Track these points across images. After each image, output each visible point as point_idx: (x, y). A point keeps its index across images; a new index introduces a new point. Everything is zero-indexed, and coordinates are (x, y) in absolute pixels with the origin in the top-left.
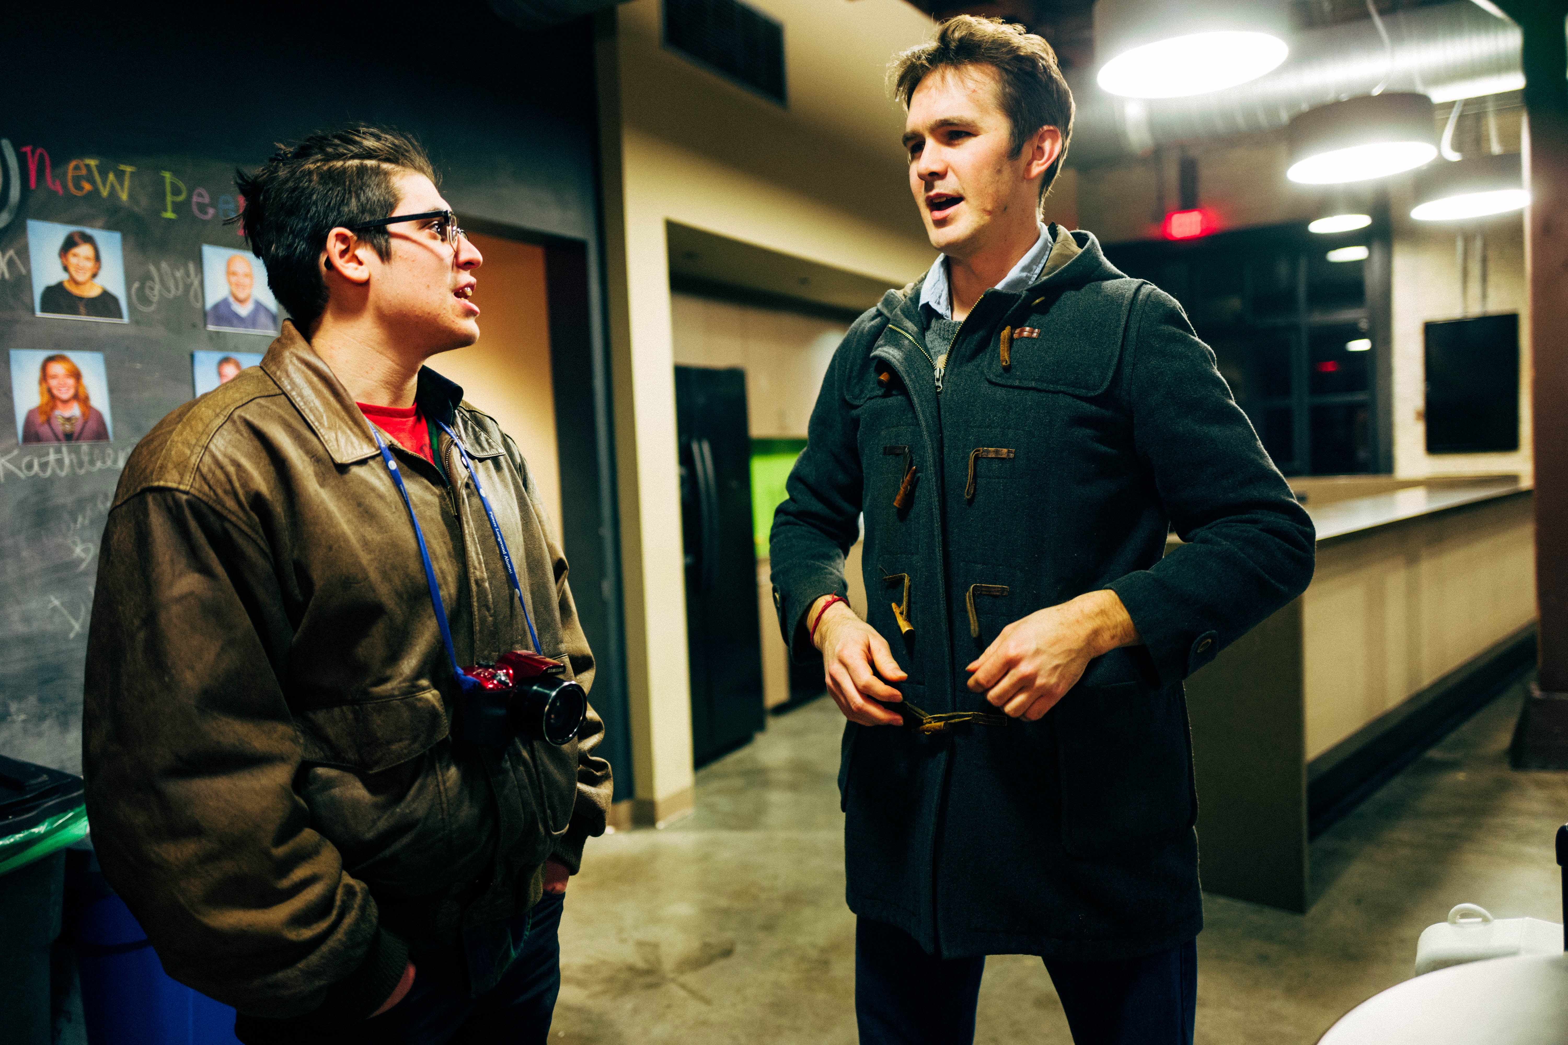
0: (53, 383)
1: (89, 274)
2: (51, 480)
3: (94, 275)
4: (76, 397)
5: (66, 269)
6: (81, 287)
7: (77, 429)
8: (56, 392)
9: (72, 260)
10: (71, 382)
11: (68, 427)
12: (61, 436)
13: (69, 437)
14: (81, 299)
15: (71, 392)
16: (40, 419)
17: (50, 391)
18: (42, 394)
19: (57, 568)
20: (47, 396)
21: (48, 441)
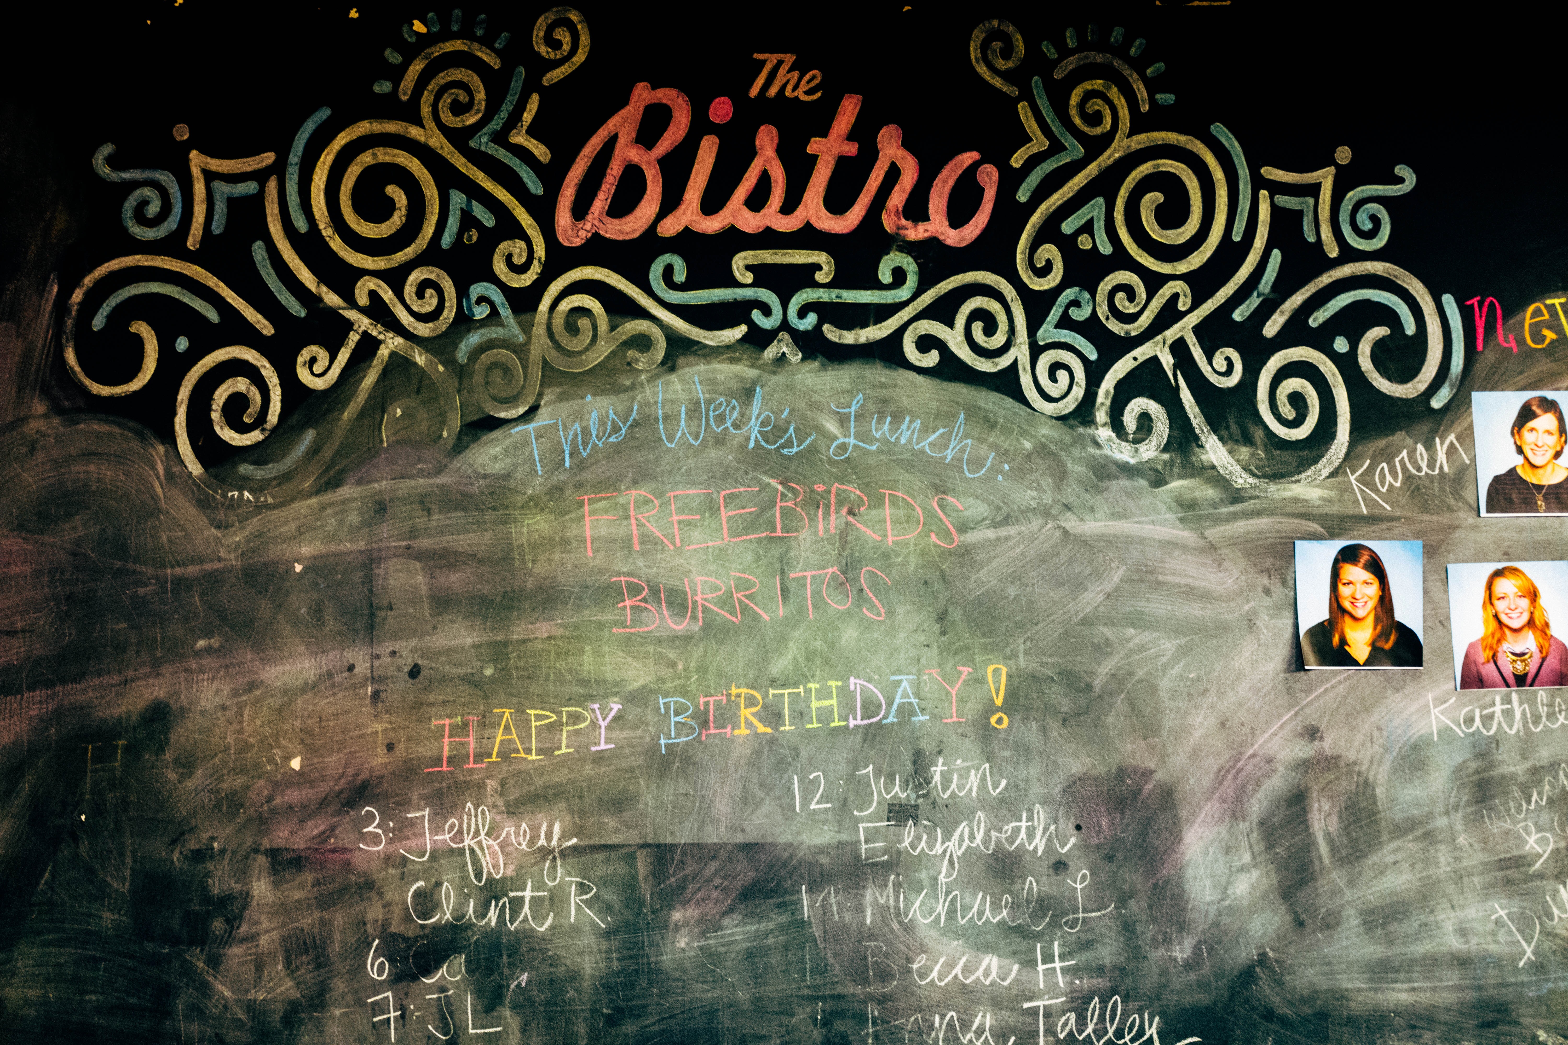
0: (1500, 606)
1: (1551, 453)
2: (1496, 741)
3: (1557, 455)
4: (1531, 623)
5: (1520, 450)
6: (1540, 471)
7: (1532, 668)
8: (1504, 618)
9: (1528, 436)
10: (1525, 603)
11: (1520, 666)
12: (1511, 680)
13: (1521, 680)
14: (1539, 488)
15: (1525, 618)
16: (1483, 656)
17: (1496, 617)
18: (1486, 621)
19: (1504, 864)
20: (1493, 624)
21: (1493, 686)
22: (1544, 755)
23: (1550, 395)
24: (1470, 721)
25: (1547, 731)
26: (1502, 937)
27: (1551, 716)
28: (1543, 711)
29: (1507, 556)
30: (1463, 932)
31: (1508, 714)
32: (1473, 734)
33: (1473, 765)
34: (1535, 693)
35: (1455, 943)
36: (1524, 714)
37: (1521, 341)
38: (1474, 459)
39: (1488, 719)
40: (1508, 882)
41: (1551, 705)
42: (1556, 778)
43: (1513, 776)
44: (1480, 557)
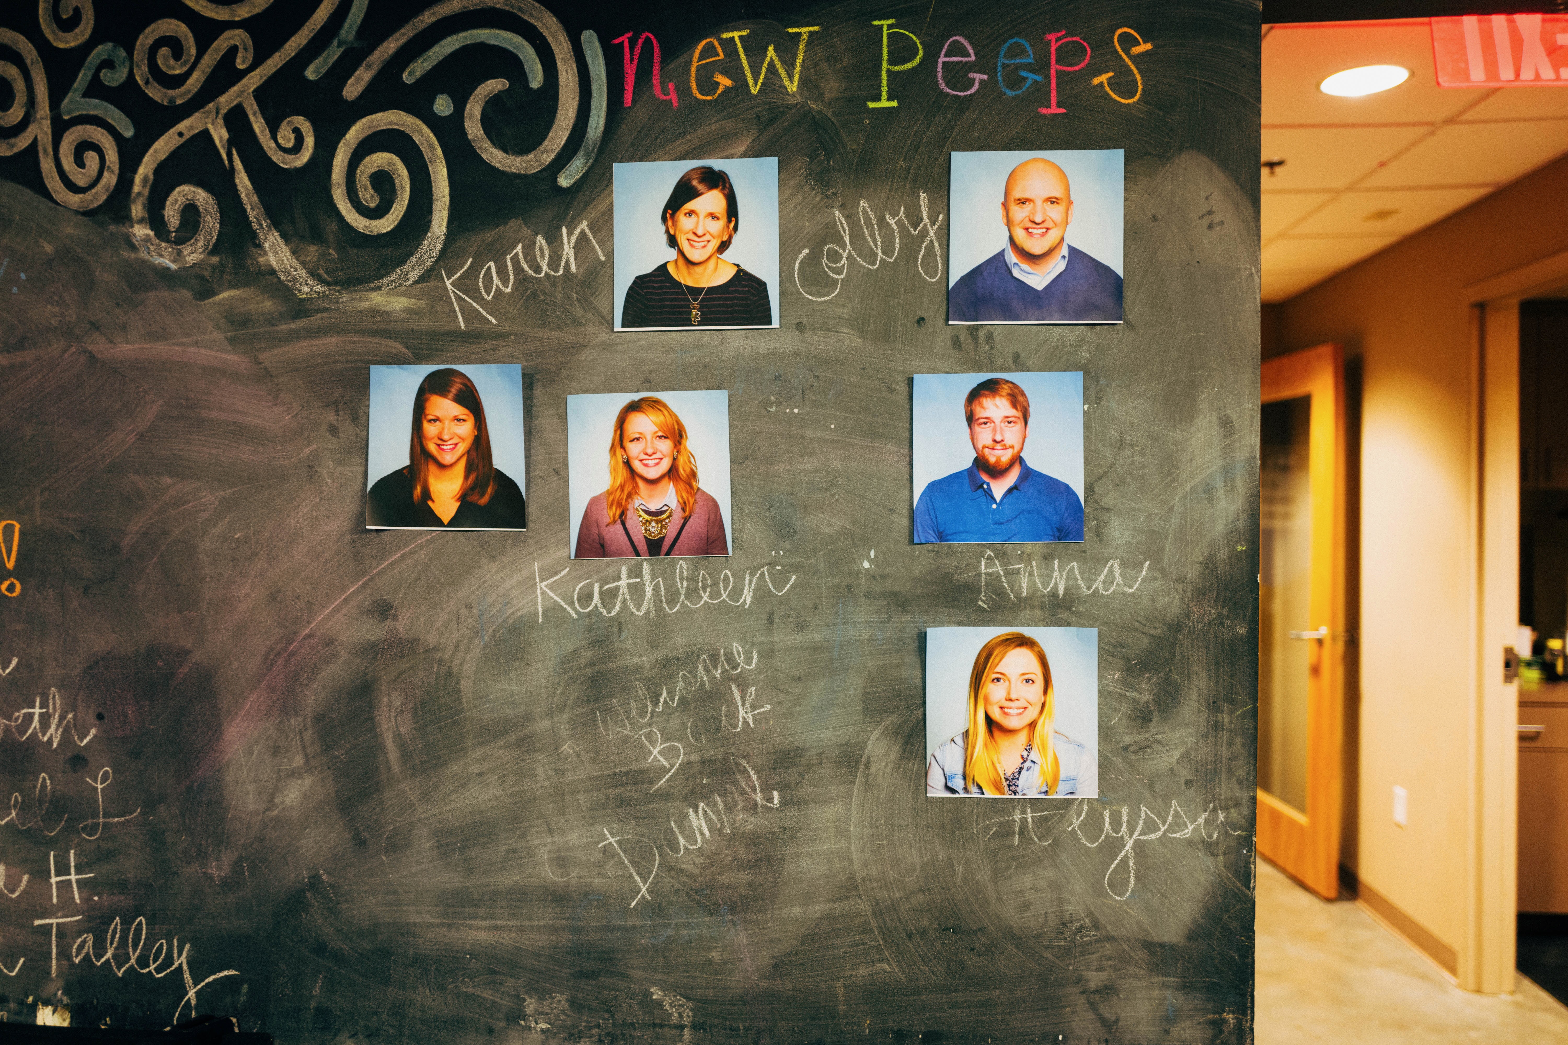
0: (634, 449)
1: (715, 244)
2: (618, 624)
3: (724, 246)
4: (672, 473)
5: (673, 241)
6: (699, 269)
7: (671, 531)
8: (637, 465)
9: (685, 223)
10: (666, 446)
11: (654, 528)
12: (642, 546)
13: (655, 547)
14: (695, 291)
15: (665, 465)
16: (608, 514)
17: (628, 464)
18: (614, 470)
19: (618, 779)
20: (622, 473)
21: (619, 553)
22: (679, 642)
23: (717, 164)
24: (586, 598)
25: (687, 612)
26: (610, 869)
27: (692, 593)
28: (682, 586)
29: (649, 384)
30: (561, 861)
31: (636, 590)
32: (589, 615)
33: (587, 655)
34: (674, 563)
35: (550, 875)
36: (656, 589)
37: (684, 91)
38: (610, 255)
39: (609, 597)
40: (623, 802)
41: (693, 579)
42: (693, 672)
43: (637, 670)
44: (610, 386)
